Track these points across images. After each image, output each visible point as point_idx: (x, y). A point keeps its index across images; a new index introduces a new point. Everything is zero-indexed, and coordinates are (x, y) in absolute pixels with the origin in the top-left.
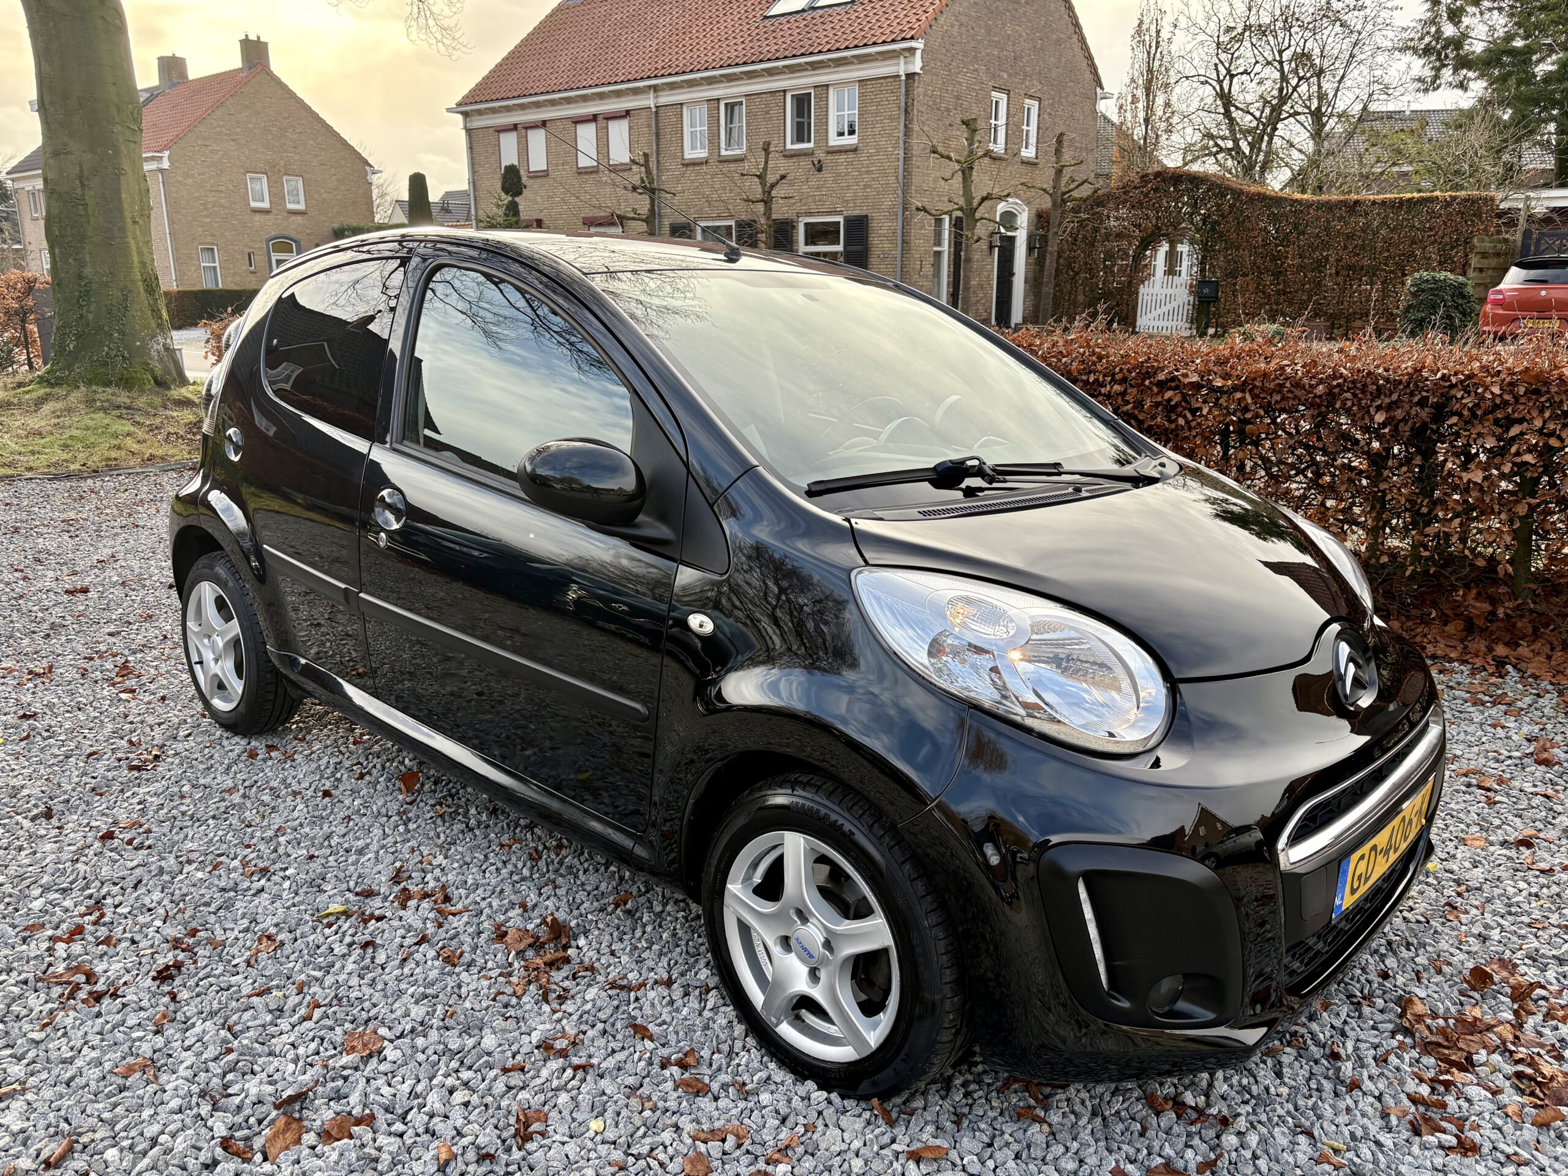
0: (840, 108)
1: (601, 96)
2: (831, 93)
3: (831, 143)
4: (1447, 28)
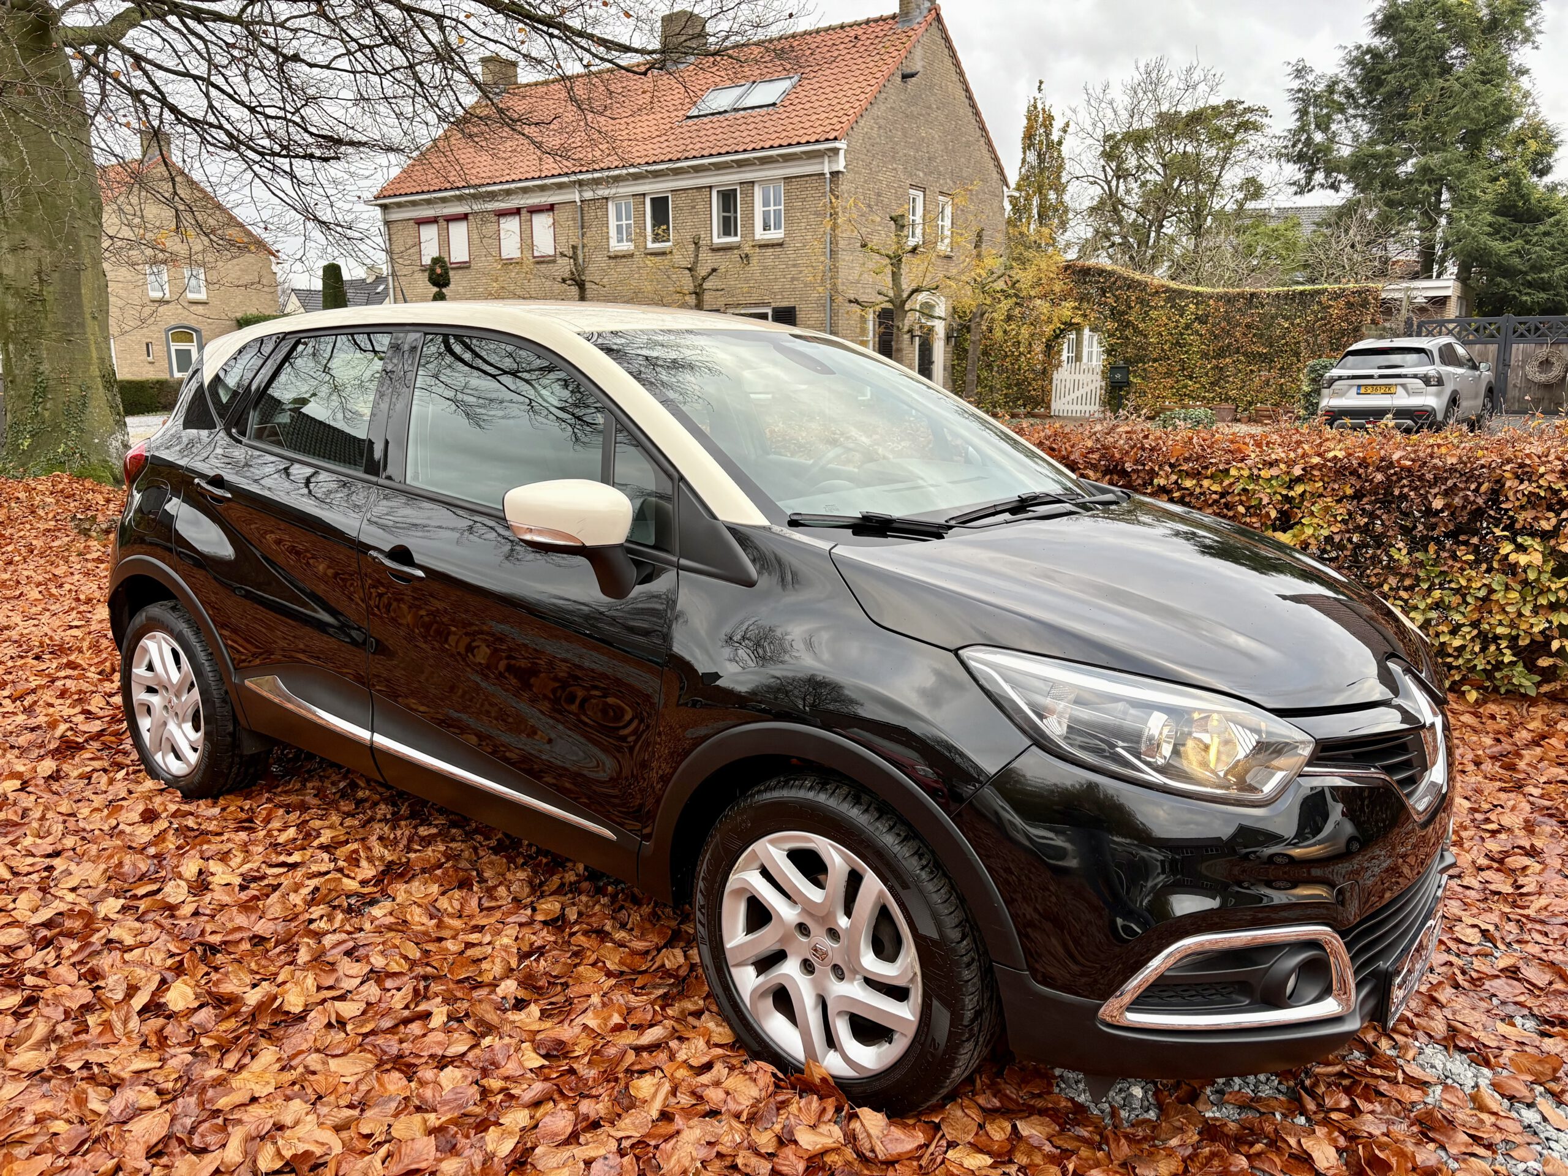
0: (766, 204)
1: (525, 190)
2: (757, 189)
3: (757, 237)
4: (1317, 135)
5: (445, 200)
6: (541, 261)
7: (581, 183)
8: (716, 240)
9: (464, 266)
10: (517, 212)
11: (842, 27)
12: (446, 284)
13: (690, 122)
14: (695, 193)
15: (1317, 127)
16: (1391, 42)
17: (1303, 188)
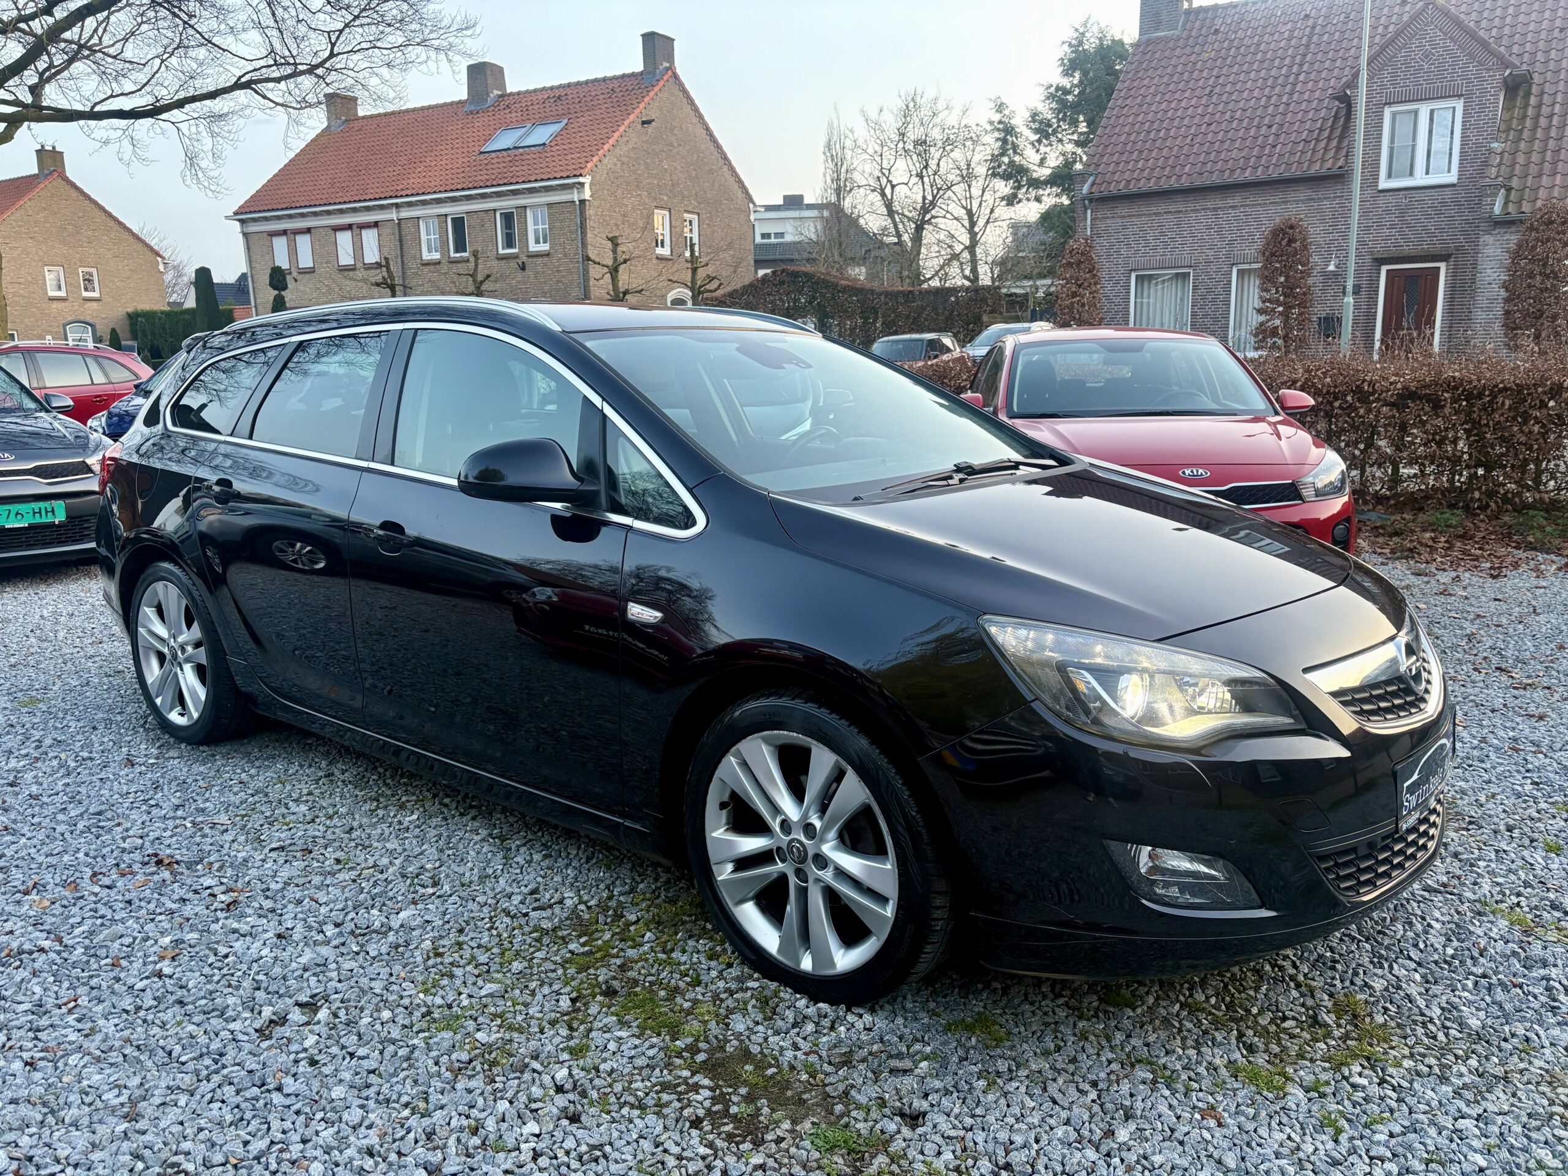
0: (536, 223)
1: (354, 210)
2: (528, 211)
3: (531, 249)
4: (1017, 158)
5: (290, 217)
6: (369, 267)
7: (397, 206)
8: (501, 251)
9: (311, 271)
10: (349, 227)
11: (604, 79)
12: (285, 288)
13: (482, 157)
14: (483, 214)
15: (1015, 152)
16: (1076, 82)
17: (1011, 200)
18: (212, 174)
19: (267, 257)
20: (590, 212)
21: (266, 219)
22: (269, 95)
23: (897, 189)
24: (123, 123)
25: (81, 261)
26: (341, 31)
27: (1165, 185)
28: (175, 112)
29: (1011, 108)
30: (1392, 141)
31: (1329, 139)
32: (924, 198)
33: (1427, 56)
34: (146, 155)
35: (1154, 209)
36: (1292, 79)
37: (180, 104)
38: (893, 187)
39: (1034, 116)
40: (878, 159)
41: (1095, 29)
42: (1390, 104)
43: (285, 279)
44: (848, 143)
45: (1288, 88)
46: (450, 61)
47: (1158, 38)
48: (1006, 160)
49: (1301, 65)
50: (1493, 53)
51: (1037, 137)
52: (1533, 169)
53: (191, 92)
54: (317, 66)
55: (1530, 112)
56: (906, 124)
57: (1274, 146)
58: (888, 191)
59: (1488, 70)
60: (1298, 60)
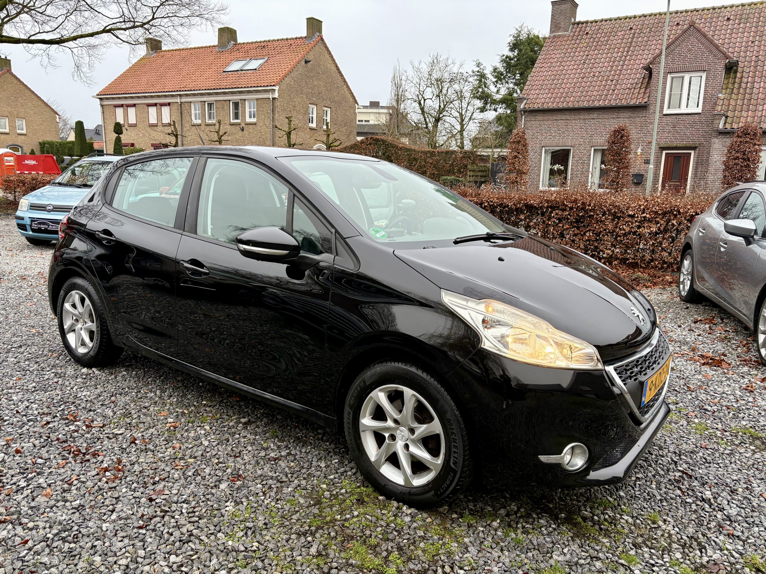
0: (250, 108)
1: (159, 96)
2: (246, 102)
3: (247, 121)
4: (486, 89)
5: (126, 98)
6: (164, 125)
7: (180, 95)
8: (232, 121)
9: (135, 125)
11: (287, 39)
12: (122, 133)
13: (224, 74)
14: (224, 102)
15: (485, 86)
16: (515, 54)
17: (483, 110)
18: (88, 75)
19: (113, 118)
20: (277, 103)
21: (113, 98)
22: (120, 37)
23: (427, 101)
24: (44, 46)
25: (17, 114)
26: (158, 7)
27: (561, 106)
28: (71, 42)
29: (484, 65)
30: (671, 91)
31: (640, 88)
32: (440, 106)
33: (689, 50)
34: (55, 63)
35: (555, 118)
36: (623, 58)
37: (75, 38)
38: (425, 100)
39: (495, 70)
40: (418, 86)
41: (526, 30)
42: (671, 73)
43: (121, 129)
44: (404, 78)
45: (621, 63)
46: (212, 26)
47: (559, 35)
48: (481, 90)
49: (628, 52)
50: (720, 51)
51: (495, 80)
52: (739, 108)
53: (80, 33)
54: (145, 24)
55: (737, 80)
56: (432, 70)
57: (614, 91)
58: (422, 102)
59: (718, 59)
60: (626, 49)
